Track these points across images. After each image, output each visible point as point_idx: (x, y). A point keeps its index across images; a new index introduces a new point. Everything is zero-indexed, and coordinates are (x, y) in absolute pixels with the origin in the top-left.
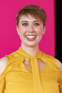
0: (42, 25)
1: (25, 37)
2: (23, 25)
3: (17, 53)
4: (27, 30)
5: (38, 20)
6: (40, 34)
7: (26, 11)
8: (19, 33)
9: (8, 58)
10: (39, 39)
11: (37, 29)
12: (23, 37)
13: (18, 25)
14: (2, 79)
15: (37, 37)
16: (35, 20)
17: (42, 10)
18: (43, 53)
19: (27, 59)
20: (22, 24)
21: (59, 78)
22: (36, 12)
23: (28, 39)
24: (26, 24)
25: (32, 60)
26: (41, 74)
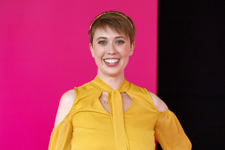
0: (127, 42)
1: (103, 61)
2: (99, 43)
3: (91, 84)
4: (106, 50)
5: (123, 35)
6: (126, 56)
8: (93, 55)
9: (77, 91)
10: (124, 63)
11: (120, 49)
12: (101, 62)
13: (92, 42)
14: (67, 124)
15: (121, 61)
16: (118, 35)
17: (129, 19)
19: (106, 94)
20: (97, 42)
21: (157, 123)
22: (119, 23)
23: (107, 64)
24: (103, 42)
25: (112, 95)
26: (126, 116)
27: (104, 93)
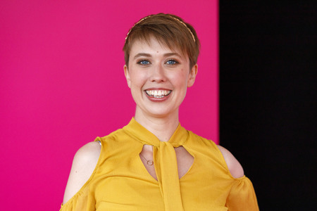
0: (185, 64)
1: (144, 93)
2: (139, 63)
3: (125, 132)
4: (149, 75)
5: (177, 51)
6: (181, 86)
7: (145, 30)
8: (129, 84)
9: (103, 143)
10: (177, 97)
11: (172, 74)
12: (140, 94)
13: (127, 63)
14: (87, 197)
15: (173, 93)
16: (168, 51)
17: (188, 26)
18: (190, 132)
19: (149, 148)
20: (135, 62)
22: (171, 32)
23: (151, 98)
24: (145, 61)
25: (160, 150)
26: (184, 184)
27: (146, 147)
